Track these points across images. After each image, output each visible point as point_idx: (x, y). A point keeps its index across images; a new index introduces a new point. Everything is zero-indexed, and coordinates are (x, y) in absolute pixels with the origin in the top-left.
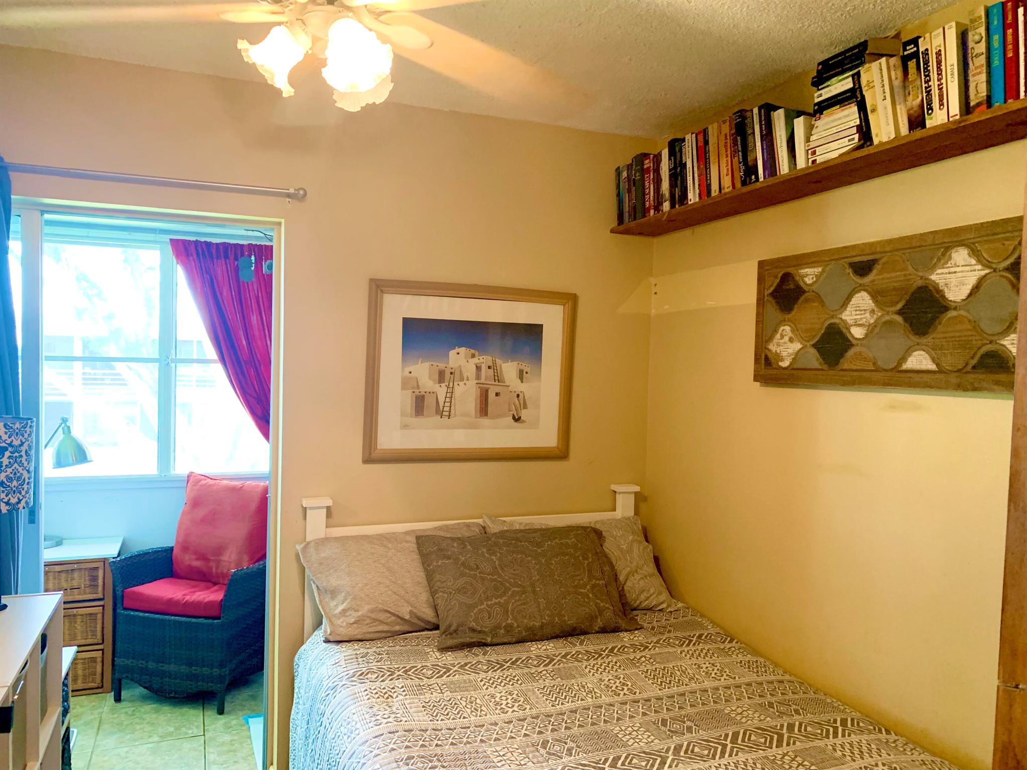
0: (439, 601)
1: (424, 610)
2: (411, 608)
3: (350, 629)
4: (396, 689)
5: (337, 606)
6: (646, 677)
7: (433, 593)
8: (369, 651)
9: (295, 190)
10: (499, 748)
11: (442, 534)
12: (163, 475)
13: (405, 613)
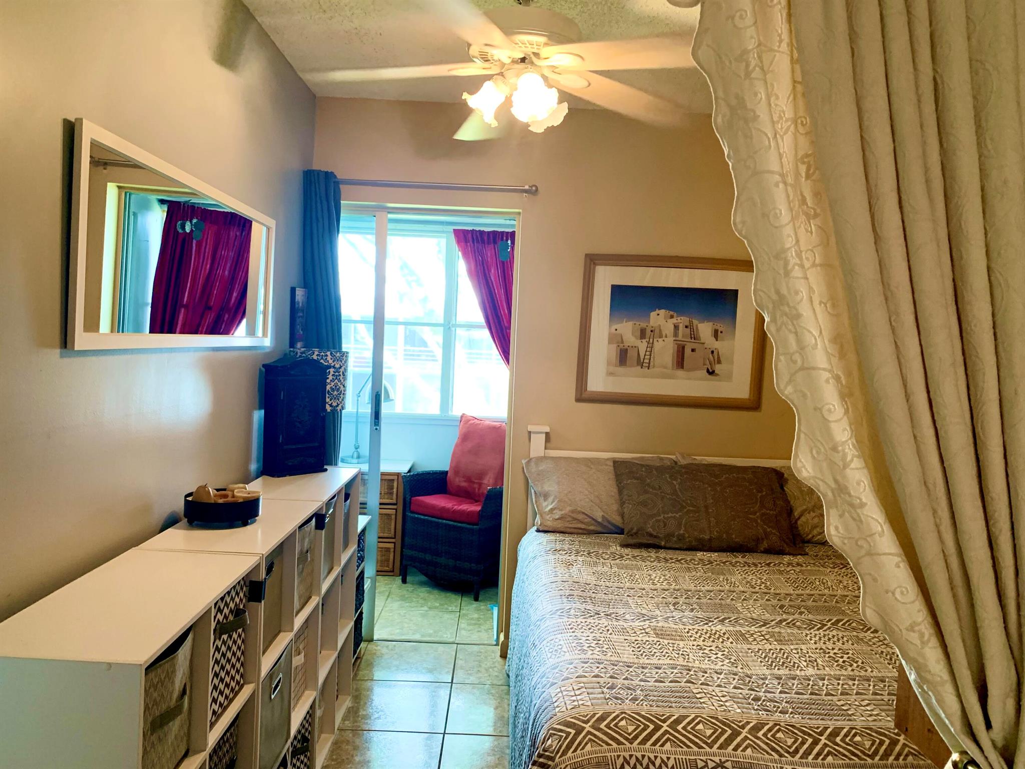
0: (625, 510)
1: (614, 517)
2: (603, 514)
3: (555, 523)
4: (578, 561)
5: (547, 506)
6: (786, 581)
7: (622, 503)
8: (566, 539)
9: (529, 186)
10: (638, 601)
11: (636, 462)
12: (443, 415)
13: (598, 515)
